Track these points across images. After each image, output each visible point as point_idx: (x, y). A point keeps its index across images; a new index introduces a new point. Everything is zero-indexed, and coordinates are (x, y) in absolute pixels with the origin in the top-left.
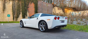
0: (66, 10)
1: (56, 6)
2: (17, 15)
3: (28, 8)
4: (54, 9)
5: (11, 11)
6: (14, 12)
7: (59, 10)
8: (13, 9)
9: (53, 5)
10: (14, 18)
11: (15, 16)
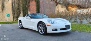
0: (69, 7)
1: (59, 3)
2: (18, 15)
3: (29, 6)
4: (57, 7)
5: (11, 10)
6: (14, 11)
7: (62, 8)
8: (12, 8)
9: (56, 2)
10: (14, 18)
11: (15, 15)
